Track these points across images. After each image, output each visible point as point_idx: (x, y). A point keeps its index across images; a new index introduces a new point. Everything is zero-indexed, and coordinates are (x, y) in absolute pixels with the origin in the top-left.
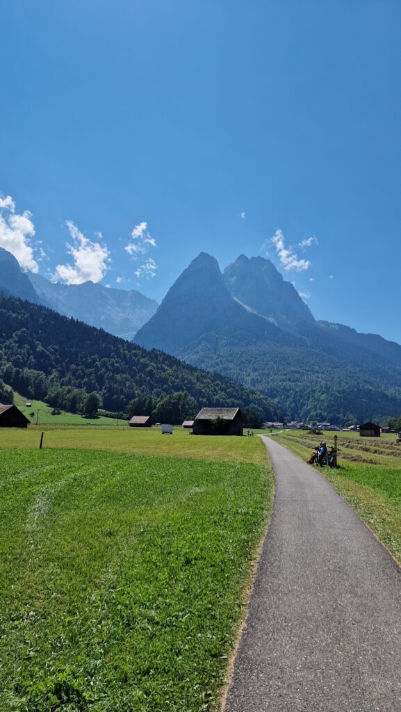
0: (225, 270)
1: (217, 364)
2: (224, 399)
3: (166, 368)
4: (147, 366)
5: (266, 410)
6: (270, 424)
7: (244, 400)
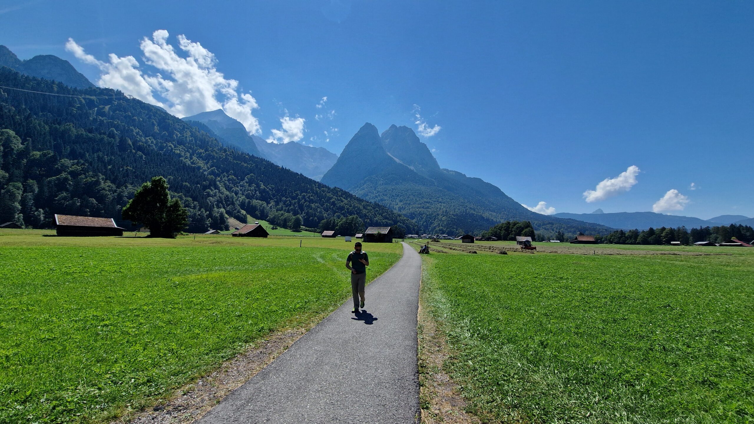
0: (382, 134)
1: (376, 197)
2: (381, 220)
3: (344, 200)
4: (331, 198)
5: (408, 227)
6: (410, 235)
7: (393, 221)
